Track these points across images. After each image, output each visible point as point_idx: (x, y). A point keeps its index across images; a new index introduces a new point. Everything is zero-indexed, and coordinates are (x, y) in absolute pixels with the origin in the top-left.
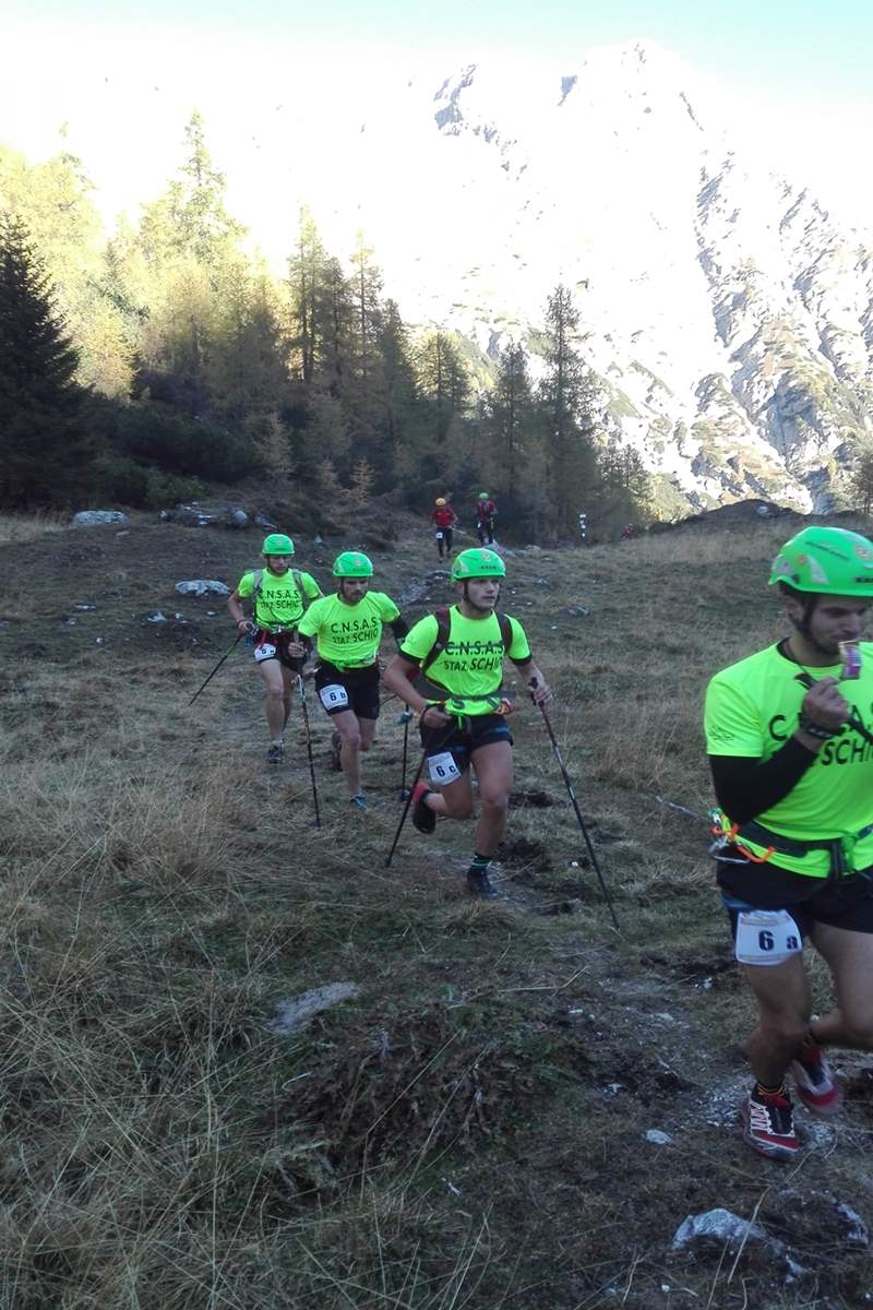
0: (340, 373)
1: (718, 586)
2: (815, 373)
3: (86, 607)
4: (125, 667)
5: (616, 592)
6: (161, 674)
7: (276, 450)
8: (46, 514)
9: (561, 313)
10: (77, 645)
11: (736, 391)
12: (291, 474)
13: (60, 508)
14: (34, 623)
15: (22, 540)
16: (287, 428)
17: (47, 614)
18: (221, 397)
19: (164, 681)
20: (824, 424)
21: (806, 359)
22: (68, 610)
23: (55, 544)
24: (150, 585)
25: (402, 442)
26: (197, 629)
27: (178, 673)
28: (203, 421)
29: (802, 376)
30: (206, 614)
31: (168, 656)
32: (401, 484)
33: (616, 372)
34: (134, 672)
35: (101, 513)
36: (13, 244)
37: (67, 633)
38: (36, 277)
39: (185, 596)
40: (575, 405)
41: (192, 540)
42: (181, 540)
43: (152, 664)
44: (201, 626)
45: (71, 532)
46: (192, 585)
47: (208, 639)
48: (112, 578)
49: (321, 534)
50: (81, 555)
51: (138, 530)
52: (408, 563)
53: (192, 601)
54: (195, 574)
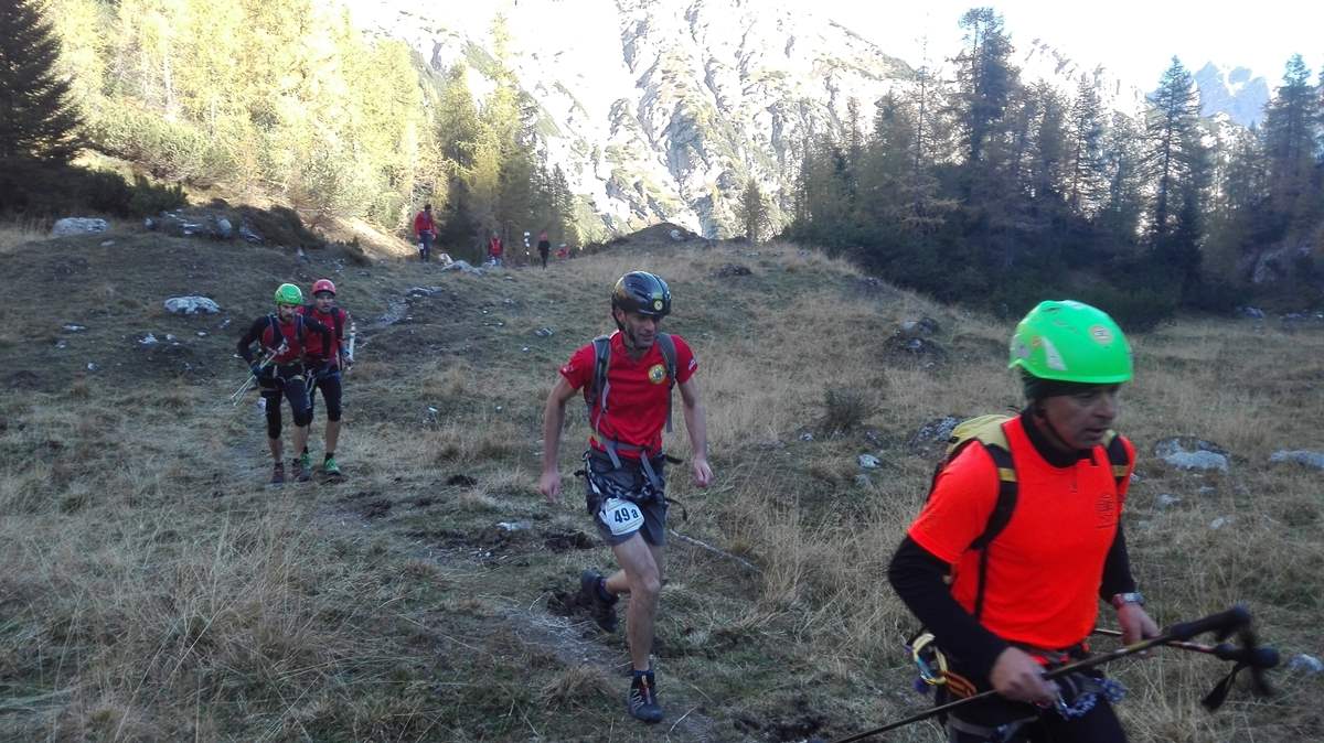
2: (701, 104)
3: (75, 328)
4: (119, 396)
8: (25, 221)
10: (68, 372)
11: (640, 117)
13: (39, 215)
14: (23, 347)
17: (34, 337)
19: (161, 412)
20: (708, 153)
21: (694, 89)
22: (56, 331)
23: (40, 256)
24: (138, 301)
26: (189, 352)
27: (176, 403)
29: (691, 105)
30: (196, 334)
31: (162, 384)
33: (541, 91)
34: (131, 401)
35: (81, 220)
37: (59, 359)
39: (175, 315)
41: (179, 251)
42: (167, 251)
43: (147, 393)
44: (193, 349)
45: (55, 241)
46: (182, 302)
47: (200, 363)
48: (99, 295)
49: (303, 247)
50: (66, 268)
51: (123, 239)
52: (386, 279)
53: (182, 319)
54: (183, 289)
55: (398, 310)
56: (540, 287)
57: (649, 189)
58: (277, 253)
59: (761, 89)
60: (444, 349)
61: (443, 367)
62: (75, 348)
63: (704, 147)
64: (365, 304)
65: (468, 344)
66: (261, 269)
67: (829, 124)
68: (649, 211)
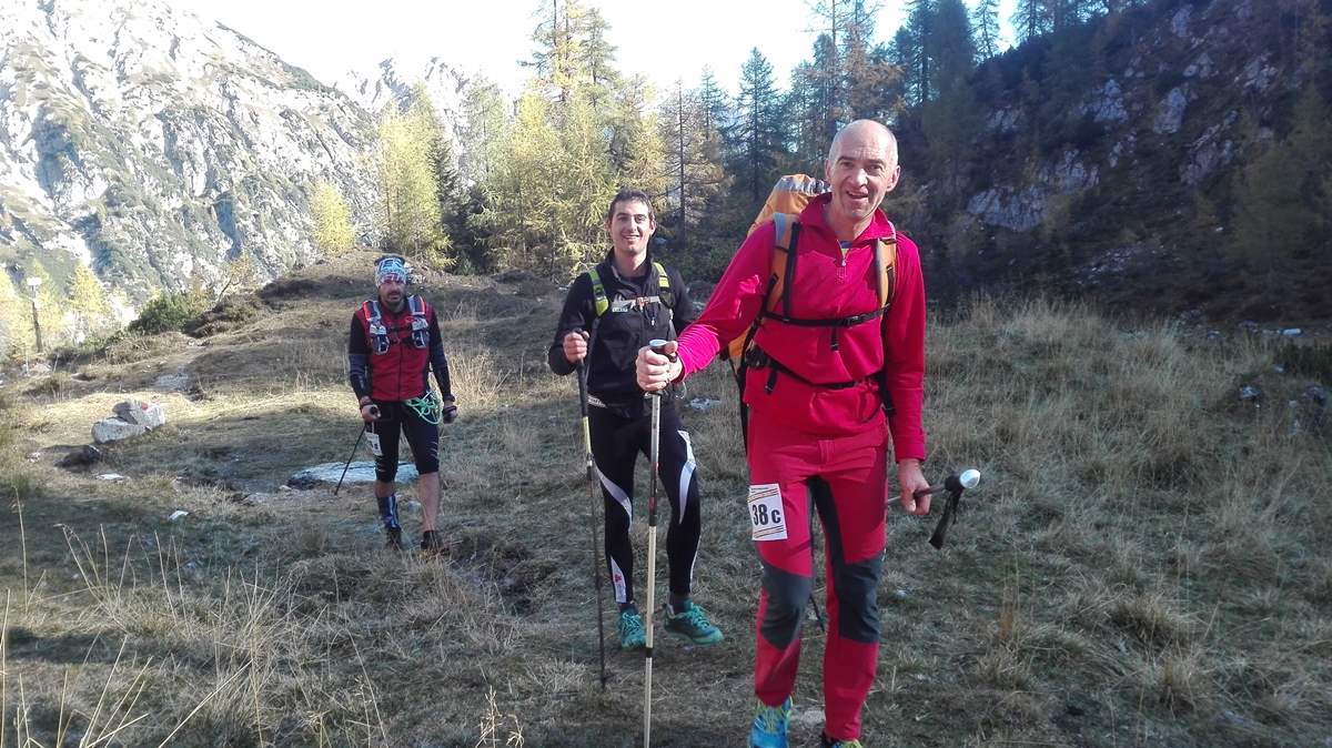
2: (71, 108)
20: (87, 165)
21: (60, 91)
29: (57, 109)
57: (12, 208)
59: (146, 91)
63: (81, 157)
67: (231, 135)
68: (15, 234)
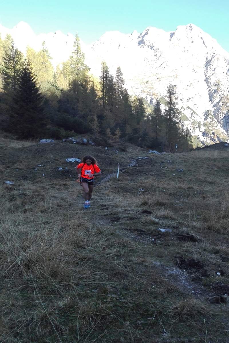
0: (112, 106)
1: (220, 165)
3: (40, 165)
4: (50, 183)
5: (190, 165)
6: (60, 185)
7: (95, 126)
8: (32, 140)
9: (171, 91)
10: (37, 176)
11: (215, 115)
12: (99, 132)
13: (36, 138)
14: (26, 170)
15: (25, 147)
16: (98, 120)
17: (29, 167)
18: (82, 111)
19: (61, 187)
23: (34, 148)
24: (59, 159)
25: (128, 124)
26: (71, 172)
27: (65, 185)
28: (76, 118)
30: (74, 168)
31: (63, 180)
32: (128, 135)
33: (183, 109)
34: (53, 184)
35: (47, 140)
36: (27, 67)
37: (35, 173)
38: (33, 76)
39: (68, 163)
40: (174, 116)
41: (71, 147)
42: (68, 147)
43: (58, 182)
44: (72, 171)
45: (39, 144)
46: (71, 160)
47: (74, 175)
48: (48, 157)
49: (107, 147)
50: (40, 151)
51: (57, 144)
52: (131, 155)
53: (71, 164)
54: (72, 156)
55: (134, 163)
56: (180, 158)
57: (217, 134)
58: (99, 148)
60: (148, 174)
61: (146, 179)
62: (40, 170)
64: (124, 161)
65: (155, 173)
66: (95, 152)
